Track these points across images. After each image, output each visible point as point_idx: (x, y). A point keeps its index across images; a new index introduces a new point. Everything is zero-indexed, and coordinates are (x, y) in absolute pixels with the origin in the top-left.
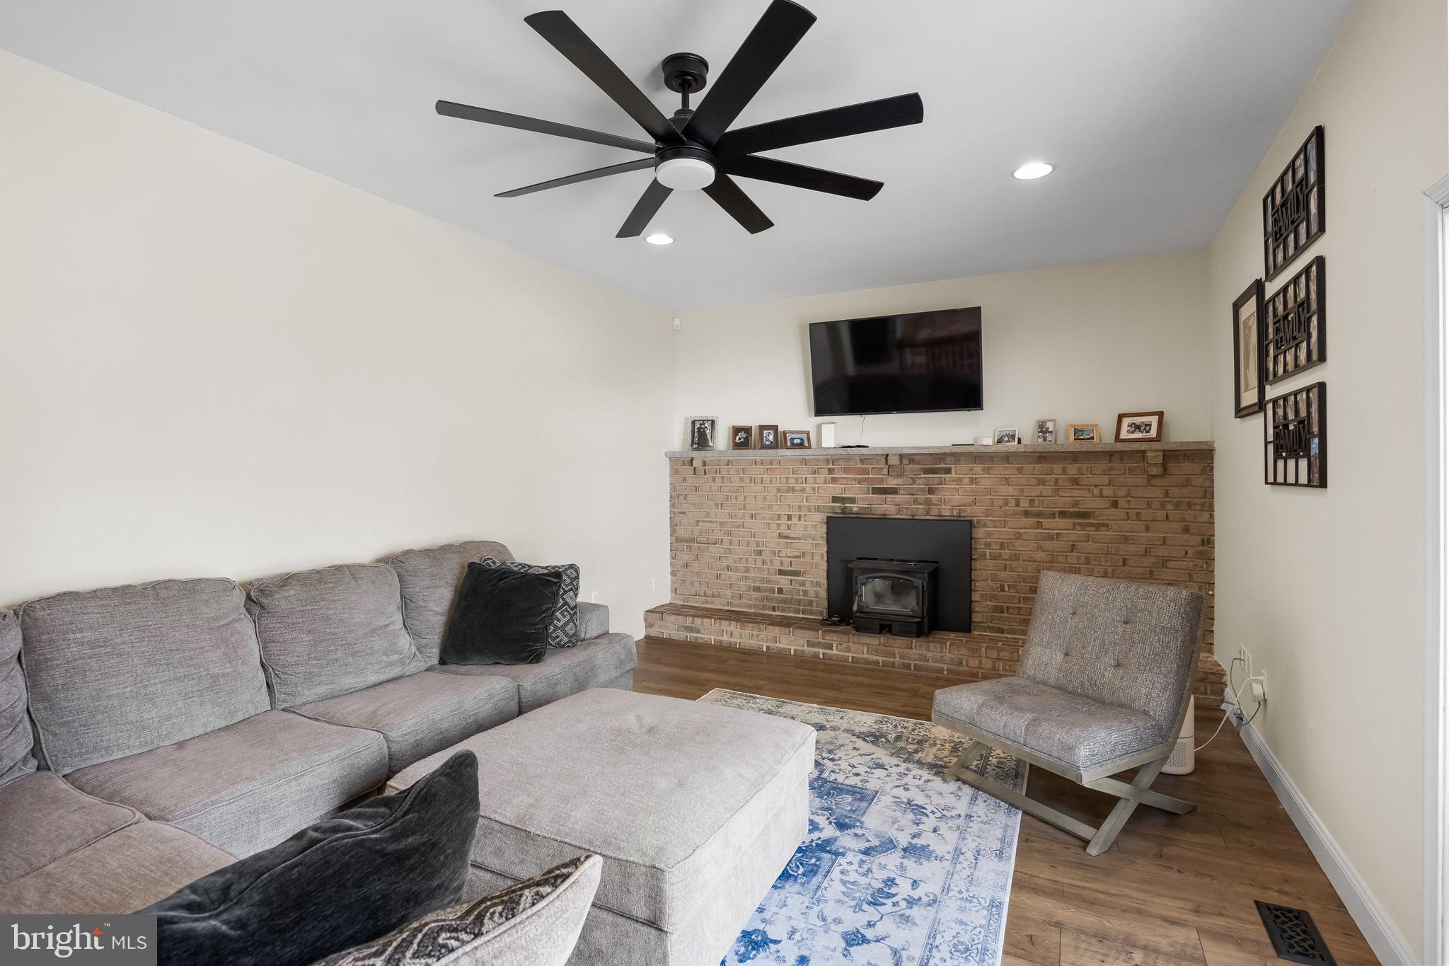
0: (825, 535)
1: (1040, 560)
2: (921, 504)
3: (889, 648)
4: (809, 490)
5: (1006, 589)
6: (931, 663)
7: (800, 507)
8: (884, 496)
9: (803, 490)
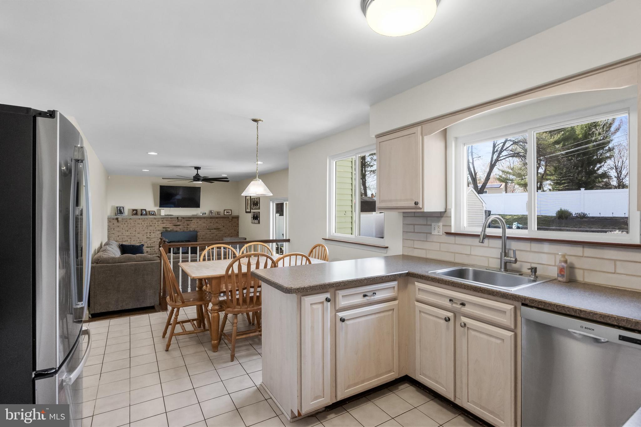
0: (160, 237)
2: (186, 228)
4: (156, 226)
7: (153, 230)
8: (177, 226)
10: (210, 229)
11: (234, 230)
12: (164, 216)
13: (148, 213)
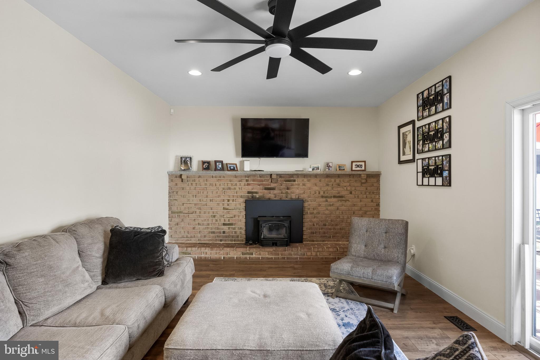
0: (244, 208)
1: (327, 213)
2: (284, 194)
3: (277, 252)
4: (237, 189)
5: (315, 225)
6: (293, 256)
7: (233, 196)
8: (269, 191)
9: (235, 189)
10: (326, 197)
11: (370, 200)
12: (248, 173)
13: (225, 166)
